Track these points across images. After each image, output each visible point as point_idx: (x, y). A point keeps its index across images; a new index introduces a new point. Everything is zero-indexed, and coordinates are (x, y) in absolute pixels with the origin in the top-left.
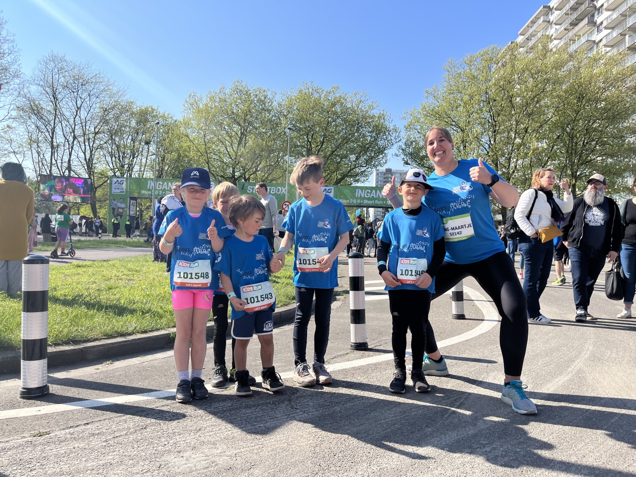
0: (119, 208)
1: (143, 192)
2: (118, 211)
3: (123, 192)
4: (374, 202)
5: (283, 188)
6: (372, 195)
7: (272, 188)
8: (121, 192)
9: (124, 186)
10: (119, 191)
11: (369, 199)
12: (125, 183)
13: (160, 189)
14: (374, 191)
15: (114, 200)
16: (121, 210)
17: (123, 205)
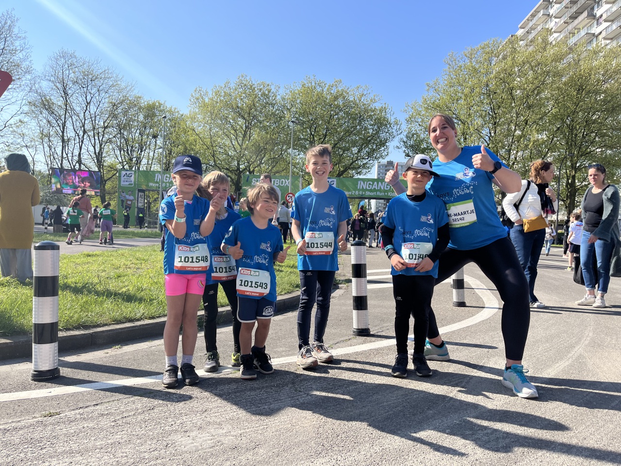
0: (127, 200)
1: (151, 184)
2: (127, 203)
3: (132, 184)
4: (376, 194)
5: (286, 180)
6: (374, 187)
7: (276, 180)
8: (130, 184)
9: (132, 178)
10: (128, 183)
11: (371, 191)
12: (133, 176)
13: (167, 181)
14: (376, 183)
15: (123, 192)
16: (129, 203)
17: (131, 198)
